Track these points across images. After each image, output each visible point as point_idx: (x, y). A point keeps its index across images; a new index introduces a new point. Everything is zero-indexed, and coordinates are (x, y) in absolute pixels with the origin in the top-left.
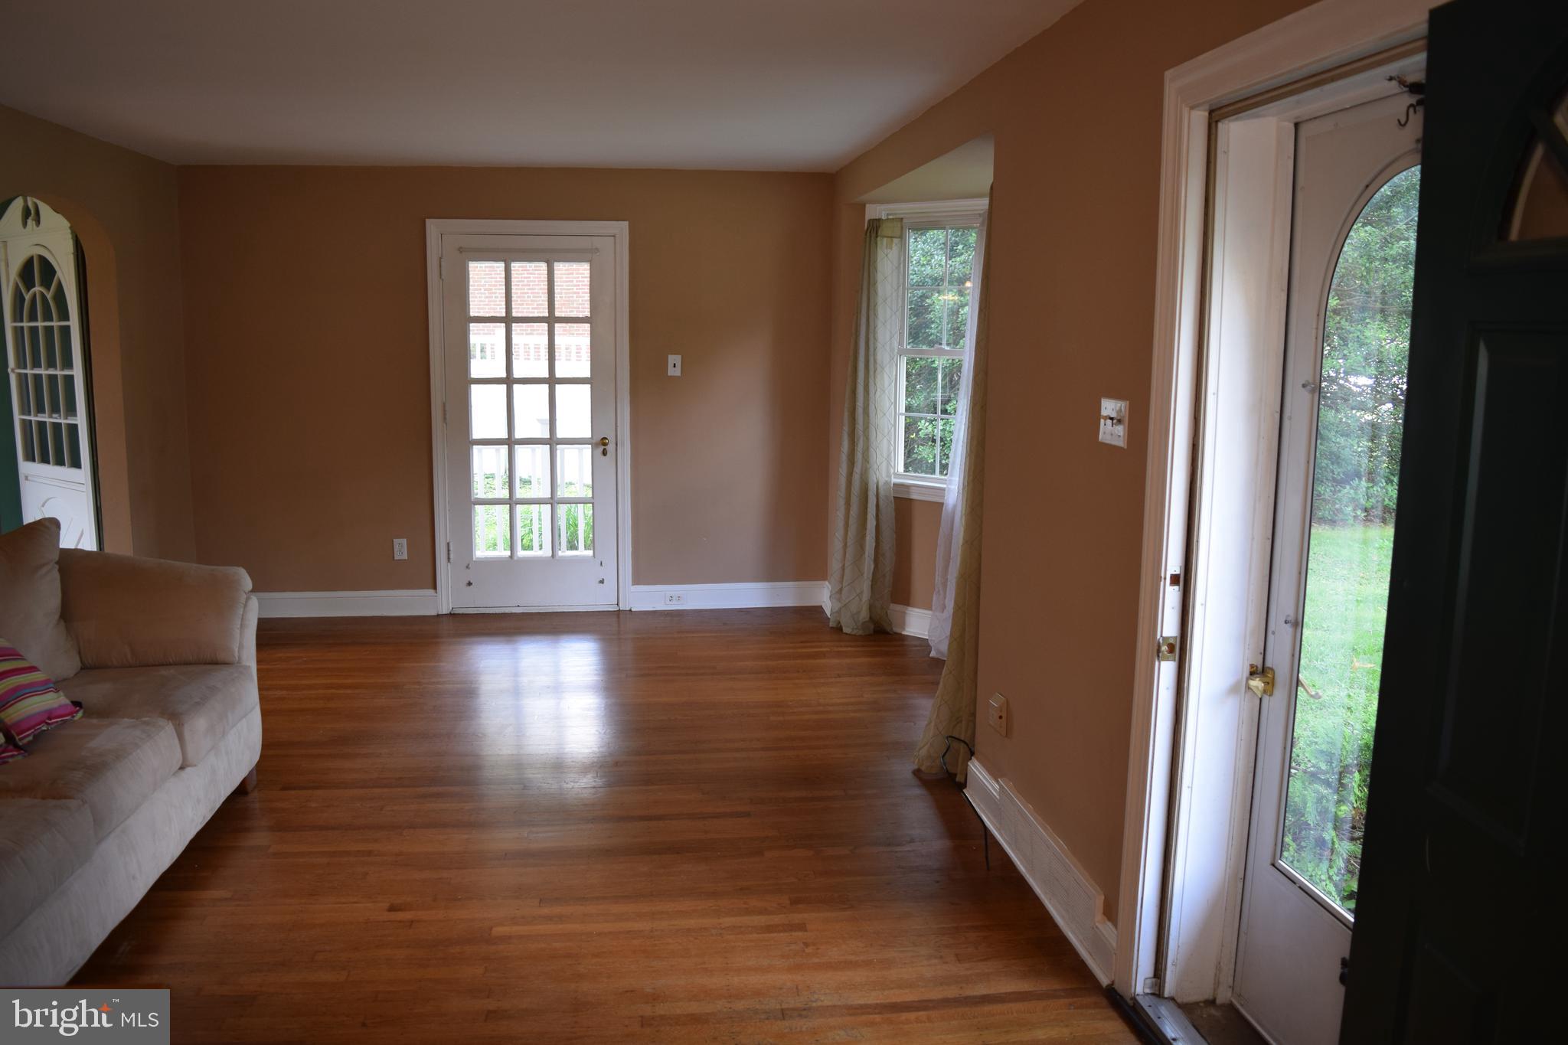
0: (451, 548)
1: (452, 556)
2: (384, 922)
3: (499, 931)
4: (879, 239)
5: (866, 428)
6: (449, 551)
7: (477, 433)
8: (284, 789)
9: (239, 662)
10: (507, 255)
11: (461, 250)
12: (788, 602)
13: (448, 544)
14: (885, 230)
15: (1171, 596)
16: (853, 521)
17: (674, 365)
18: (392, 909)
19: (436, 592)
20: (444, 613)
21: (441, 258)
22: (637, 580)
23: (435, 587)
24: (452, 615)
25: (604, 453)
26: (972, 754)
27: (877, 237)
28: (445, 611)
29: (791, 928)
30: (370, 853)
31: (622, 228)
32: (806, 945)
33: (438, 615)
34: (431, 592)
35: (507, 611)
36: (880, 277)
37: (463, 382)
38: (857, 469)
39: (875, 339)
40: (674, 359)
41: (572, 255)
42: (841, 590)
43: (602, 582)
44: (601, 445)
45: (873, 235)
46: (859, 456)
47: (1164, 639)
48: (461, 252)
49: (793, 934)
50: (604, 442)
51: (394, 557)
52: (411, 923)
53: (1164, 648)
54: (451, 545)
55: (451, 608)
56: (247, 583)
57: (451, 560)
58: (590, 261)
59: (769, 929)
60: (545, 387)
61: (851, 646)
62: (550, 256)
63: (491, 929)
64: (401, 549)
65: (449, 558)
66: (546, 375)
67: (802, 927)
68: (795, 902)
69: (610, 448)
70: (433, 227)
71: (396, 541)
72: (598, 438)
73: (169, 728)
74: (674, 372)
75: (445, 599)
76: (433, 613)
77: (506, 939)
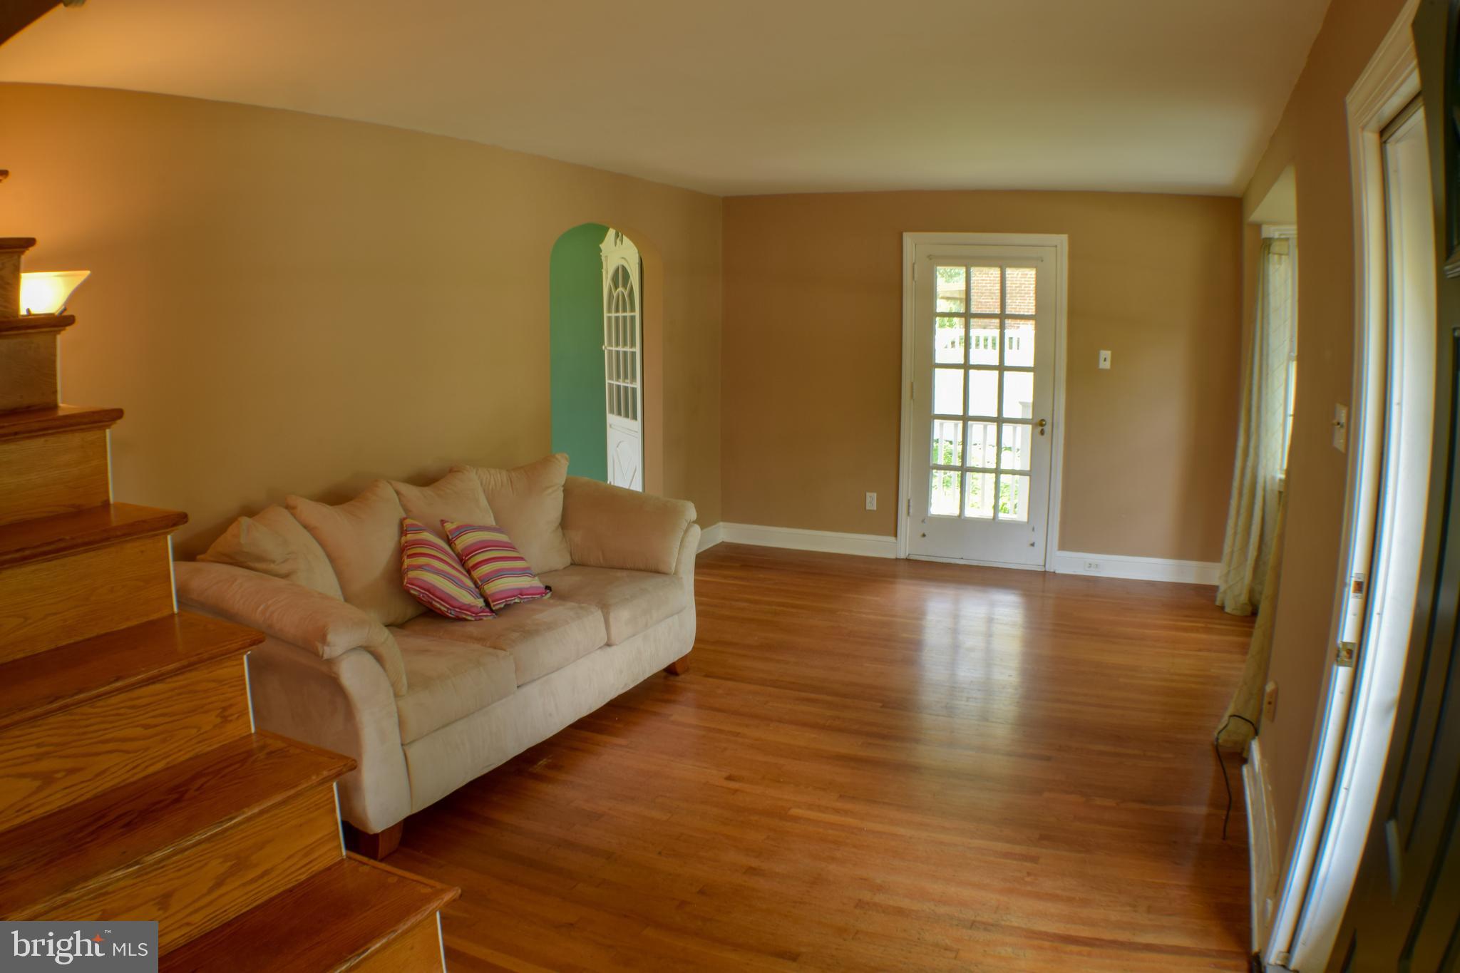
0: (911, 504)
1: (911, 511)
2: (717, 786)
3: (795, 811)
4: (1271, 255)
5: (1258, 426)
6: (909, 506)
7: (938, 409)
8: (707, 676)
9: (676, 573)
10: (968, 261)
11: (930, 257)
12: (1191, 579)
13: (909, 501)
14: (1276, 247)
15: (1352, 603)
16: (1243, 511)
17: (1105, 359)
18: (729, 778)
19: (896, 540)
20: (902, 557)
21: (914, 264)
22: (1063, 546)
23: (896, 535)
24: (908, 560)
25: (1042, 432)
26: (1256, 733)
27: (1269, 253)
28: (902, 556)
29: (1025, 858)
30: (738, 734)
31: (1062, 240)
32: (1029, 874)
33: (897, 559)
34: (892, 539)
35: (953, 561)
36: (1271, 289)
37: (928, 365)
38: (1250, 463)
39: (1268, 345)
40: (1106, 354)
41: (1020, 262)
42: (1229, 572)
43: (1033, 545)
44: (1040, 425)
45: (1266, 252)
46: (1252, 451)
47: (1345, 644)
48: (930, 259)
49: (1025, 864)
50: (1041, 423)
51: (865, 508)
52: (736, 791)
53: (1344, 653)
54: (911, 501)
55: (907, 554)
56: (692, 513)
57: (911, 514)
58: (1036, 267)
59: (1007, 855)
60: (996, 373)
61: (1225, 625)
62: (1003, 262)
63: (790, 809)
64: (872, 501)
65: (909, 513)
66: (997, 363)
67: (1034, 859)
68: (1043, 838)
69: (1047, 428)
70: (909, 239)
71: (868, 494)
72: (1038, 420)
73: (598, 615)
74: (1105, 365)
75: (903, 546)
76: (891, 556)
77: (796, 819)
